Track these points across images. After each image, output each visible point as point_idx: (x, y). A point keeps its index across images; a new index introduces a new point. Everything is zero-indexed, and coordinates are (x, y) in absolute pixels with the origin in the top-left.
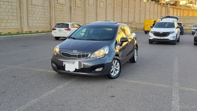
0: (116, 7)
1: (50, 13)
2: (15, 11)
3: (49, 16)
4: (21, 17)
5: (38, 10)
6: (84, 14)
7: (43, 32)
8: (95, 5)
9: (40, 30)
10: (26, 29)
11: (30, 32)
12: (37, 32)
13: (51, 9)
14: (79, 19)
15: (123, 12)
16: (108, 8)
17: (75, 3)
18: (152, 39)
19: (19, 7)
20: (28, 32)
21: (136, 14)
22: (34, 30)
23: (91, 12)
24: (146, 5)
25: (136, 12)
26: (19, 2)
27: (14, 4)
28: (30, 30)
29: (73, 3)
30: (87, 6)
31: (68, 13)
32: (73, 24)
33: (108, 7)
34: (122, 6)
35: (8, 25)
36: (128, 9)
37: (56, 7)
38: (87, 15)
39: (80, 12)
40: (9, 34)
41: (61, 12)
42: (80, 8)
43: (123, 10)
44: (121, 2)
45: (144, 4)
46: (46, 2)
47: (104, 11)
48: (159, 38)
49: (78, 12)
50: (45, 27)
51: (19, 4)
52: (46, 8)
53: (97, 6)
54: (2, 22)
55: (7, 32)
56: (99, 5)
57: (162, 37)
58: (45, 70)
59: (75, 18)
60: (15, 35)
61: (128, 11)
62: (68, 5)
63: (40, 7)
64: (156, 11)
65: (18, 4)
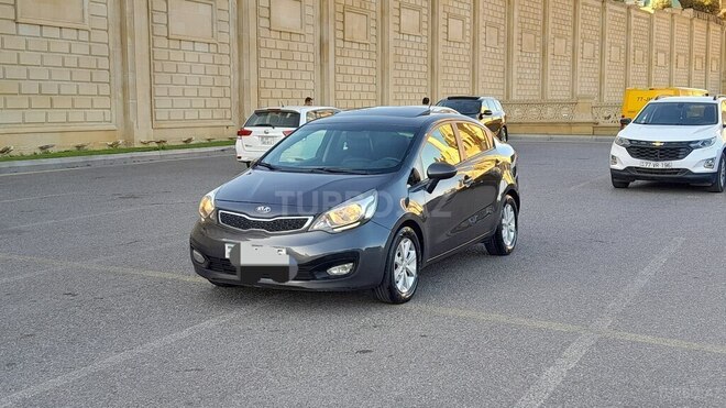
0: (515, 36)
1: (240, 69)
2: (104, 63)
3: (237, 80)
4: (125, 88)
5: (191, 57)
6: (379, 69)
7: (210, 143)
8: (425, 33)
9: (199, 136)
10: (143, 133)
11: (162, 145)
12: (187, 143)
13: (245, 51)
14: (358, 88)
15: (550, 56)
16: (482, 42)
17: (339, 26)
18: (622, 168)
19: (119, 50)
20: (151, 145)
21: (607, 63)
22: (175, 137)
23: (409, 60)
24: (651, 25)
25: (607, 54)
26: (118, 30)
27: (101, 37)
28: (160, 136)
29: (331, 27)
30: (392, 35)
31: (310, 67)
32: (315, 112)
33: (482, 36)
34: (544, 32)
35: (76, 116)
36: (570, 44)
37: (263, 44)
38: (392, 74)
39: (362, 63)
40: (80, 150)
41: (282, 65)
42: (363, 47)
43: (550, 47)
44: (540, 17)
45: (643, 23)
46: (224, 27)
47: (466, 53)
48: (650, 164)
49: (355, 62)
50: (219, 123)
51: (118, 36)
52: (225, 49)
53: (434, 34)
54: (52, 108)
55: (71, 143)
56: (442, 29)
57: (660, 163)
58: (175, 276)
59: (343, 86)
60: (101, 157)
61: (569, 54)
62: (312, 33)
63: (199, 47)
64: (698, 50)
65: (114, 36)
